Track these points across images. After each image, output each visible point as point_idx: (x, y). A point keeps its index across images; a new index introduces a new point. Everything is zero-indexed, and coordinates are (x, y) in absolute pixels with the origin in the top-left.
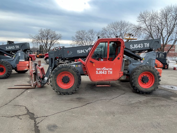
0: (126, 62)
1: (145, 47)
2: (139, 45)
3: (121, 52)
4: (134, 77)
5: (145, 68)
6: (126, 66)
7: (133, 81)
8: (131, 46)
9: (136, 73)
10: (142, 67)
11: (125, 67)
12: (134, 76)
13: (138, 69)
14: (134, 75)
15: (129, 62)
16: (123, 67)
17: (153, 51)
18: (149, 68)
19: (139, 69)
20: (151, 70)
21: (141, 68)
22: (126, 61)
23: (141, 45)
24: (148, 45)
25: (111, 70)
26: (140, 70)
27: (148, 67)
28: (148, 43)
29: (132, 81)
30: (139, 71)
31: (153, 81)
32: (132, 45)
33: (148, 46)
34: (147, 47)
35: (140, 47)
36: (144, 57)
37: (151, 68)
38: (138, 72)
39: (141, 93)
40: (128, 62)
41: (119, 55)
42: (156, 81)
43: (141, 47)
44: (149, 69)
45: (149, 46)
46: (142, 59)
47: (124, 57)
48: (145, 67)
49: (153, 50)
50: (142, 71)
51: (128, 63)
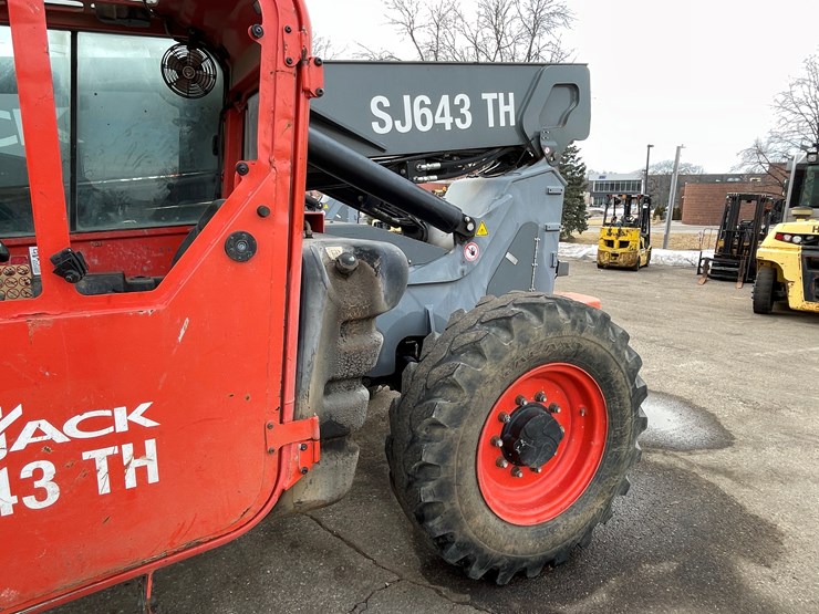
0: (346, 284)
1: (491, 124)
2: (445, 100)
3: (272, 149)
4: (437, 446)
5: (536, 327)
6: (344, 334)
7: (431, 485)
8: (380, 105)
9: (463, 398)
10: (508, 328)
11: (332, 351)
12: (437, 432)
13: (475, 349)
14: (436, 424)
15: (382, 285)
16: (308, 353)
17: (541, 166)
18: (574, 323)
19: (487, 351)
20: (585, 344)
21: (504, 336)
22: (340, 270)
23: (457, 102)
24: (511, 108)
25: (136, 435)
26: (497, 354)
27: (562, 314)
28: (511, 95)
29: (427, 491)
30: (488, 369)
31: (596, 443)
32: (386, 103)
33: (507, 114)
34: (503, 124)
35: (453, 124)
36: (489, 215)
37: (582, 329)
38: (481, 378)
39: (505, 577)
40: (370, 287)
41: (247, 193)
42: (618, 441)
43: (458, 121)
44: (569, 336)
45: (513, 123)
46: (470, 227)
47: (315, 223)
48: (534, 320)
49: (543, 154)
50: (514, 365)
51: (372, 302)
